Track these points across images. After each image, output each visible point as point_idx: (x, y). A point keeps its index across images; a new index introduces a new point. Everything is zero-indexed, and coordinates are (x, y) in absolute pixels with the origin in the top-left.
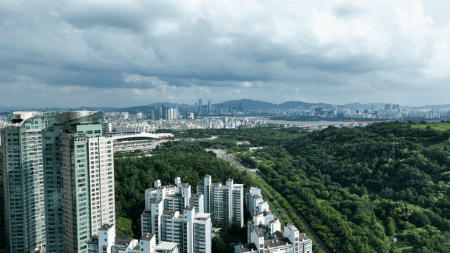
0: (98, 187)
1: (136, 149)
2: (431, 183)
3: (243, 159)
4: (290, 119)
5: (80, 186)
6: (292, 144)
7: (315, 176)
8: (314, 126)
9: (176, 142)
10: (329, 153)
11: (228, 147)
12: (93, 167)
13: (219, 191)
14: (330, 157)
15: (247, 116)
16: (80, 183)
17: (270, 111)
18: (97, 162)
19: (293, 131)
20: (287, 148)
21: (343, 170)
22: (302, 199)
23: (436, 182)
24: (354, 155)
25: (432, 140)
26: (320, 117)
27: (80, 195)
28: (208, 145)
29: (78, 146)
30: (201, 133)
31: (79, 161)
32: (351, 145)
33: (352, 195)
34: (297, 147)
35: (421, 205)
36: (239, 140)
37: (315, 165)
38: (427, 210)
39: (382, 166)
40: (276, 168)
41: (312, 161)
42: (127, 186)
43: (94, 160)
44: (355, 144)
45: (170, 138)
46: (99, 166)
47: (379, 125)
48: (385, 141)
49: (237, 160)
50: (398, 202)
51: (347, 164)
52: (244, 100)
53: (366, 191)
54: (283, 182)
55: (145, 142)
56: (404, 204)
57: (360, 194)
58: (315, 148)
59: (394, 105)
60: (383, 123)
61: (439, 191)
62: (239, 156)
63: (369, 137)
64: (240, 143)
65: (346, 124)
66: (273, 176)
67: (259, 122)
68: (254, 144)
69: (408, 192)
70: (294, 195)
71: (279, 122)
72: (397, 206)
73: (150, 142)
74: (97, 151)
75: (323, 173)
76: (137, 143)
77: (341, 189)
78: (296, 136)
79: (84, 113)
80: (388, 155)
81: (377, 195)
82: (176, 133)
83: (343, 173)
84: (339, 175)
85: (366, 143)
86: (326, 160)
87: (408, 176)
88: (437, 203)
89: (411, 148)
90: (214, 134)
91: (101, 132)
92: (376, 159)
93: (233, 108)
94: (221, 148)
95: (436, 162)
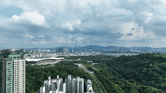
0: (18, 80)
1: (49, 64)
2: (161, 78)
3: (88, 68)
4: (110, 52)
5: (8, 80)
6: (108, 62)
7: (116, 75)
8: (118, 55)
9: (64, 61)
10: (122, 66)
11: (84, 63)
12: (16, 72)
13: (74, 81)
14: (121, 67)
15: (93, 51)
16: (8, 79)
17: (102, 49)
18: (17, 70)
19: (110, 57)
20: (106, 63)
21: (126, 73)
22: (109, 85)
23: (163, 78)
24: (131, 66)
25: (161, 61)
26: (120, 52)
27: (8, 84)
28: (76, 62)
29: (8, 64)
30: (75, 58)
31: (8, 70)
32: (130, 63)
33: (129, 83)
34: (110, 63)
35: (157, 88)
36: (89, 60)
37: (116, 70)
38: (160, 90)
39: (142, 71)
40: (101, 72)
41: (115, 69)
42: (38, 79)
43: (16, 69)
44: (132, 62)
45: (63, 59)
46: (18, 72)
47: (141, 55)
48: (143, 61)
49: (87, 68)
50: (148, 86)
51: (128, 70)
52: (93, 45)
53: (135, 81)
54: (103, 77)
55: (53, 61)
56: (150, 87)
57: (133, 82)
58: (116, 64)
59: (149, 47)
60: (143, 54)
61: (165, 82)
62: (87, 67)
63: (137, 60)
64: (89, 62)
65: (131, 55)
66: (99, 75)
67: (97, 54)
68: (94, 62)
69: (152, 82)
70: (106, 83)
71: (105, 54)
72: (147, 88)
73: (55, 61)
74: (18, 65)
75: (119, 74)
76: (50, 61)
77: (125, 80)
78: (110, 59)
79: (13, 50)
80: (144, 67)
81: (139, 83)
82: (65, 58)
83: (126, 74)
84: (125, 75)
85: (136, 62)
86: (120, 69)
87: (152, 75)
88: (164, 87)
89: (153, 64)
90: (80, 58)
91: (20, 57)
92: (139, 69)
93: (89, 48)
94: (81, 63)
95: (163, 70)
